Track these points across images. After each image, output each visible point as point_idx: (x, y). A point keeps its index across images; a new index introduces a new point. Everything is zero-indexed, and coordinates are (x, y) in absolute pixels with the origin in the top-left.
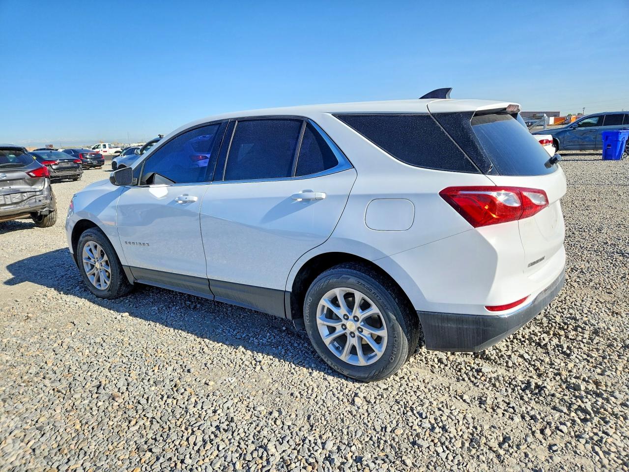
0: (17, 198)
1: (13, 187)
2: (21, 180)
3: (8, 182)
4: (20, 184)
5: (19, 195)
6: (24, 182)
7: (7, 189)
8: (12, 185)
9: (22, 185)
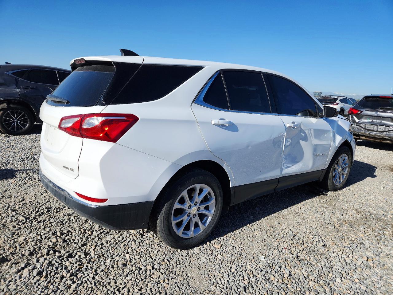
0: (382, 128)
1: (383, 122)
2: (390, 119)
3: (381, 118)
4: (388, 121)
5: (384, 127)
6: (391, 120)
7: (379, 122)
8: (383, 120)
9: (390, 122)
